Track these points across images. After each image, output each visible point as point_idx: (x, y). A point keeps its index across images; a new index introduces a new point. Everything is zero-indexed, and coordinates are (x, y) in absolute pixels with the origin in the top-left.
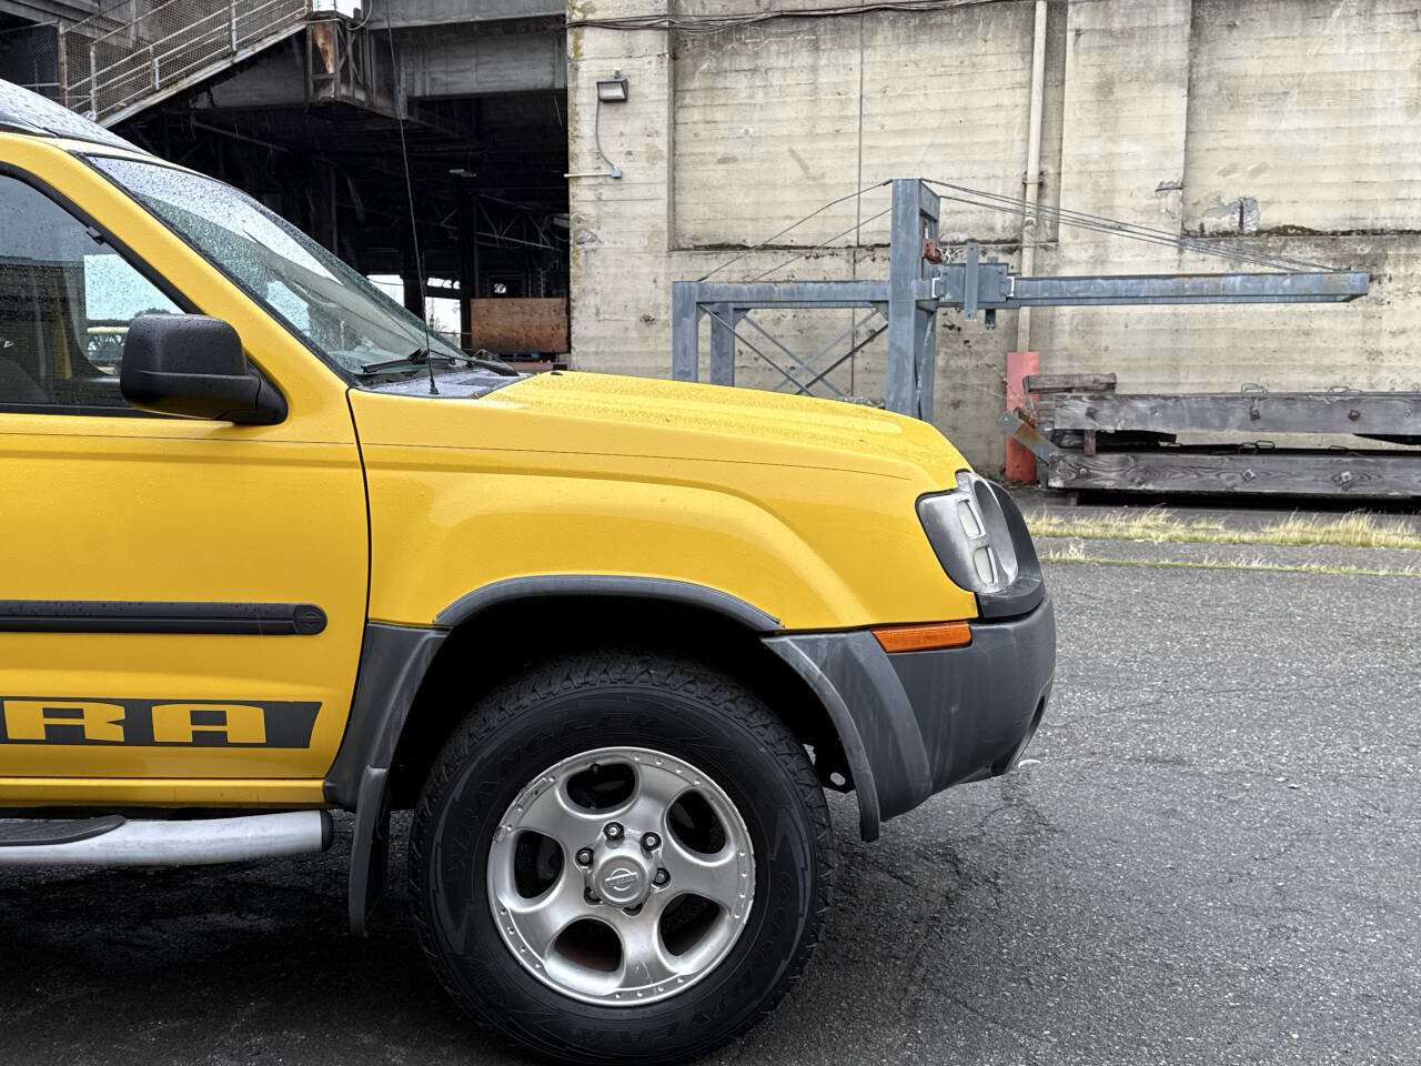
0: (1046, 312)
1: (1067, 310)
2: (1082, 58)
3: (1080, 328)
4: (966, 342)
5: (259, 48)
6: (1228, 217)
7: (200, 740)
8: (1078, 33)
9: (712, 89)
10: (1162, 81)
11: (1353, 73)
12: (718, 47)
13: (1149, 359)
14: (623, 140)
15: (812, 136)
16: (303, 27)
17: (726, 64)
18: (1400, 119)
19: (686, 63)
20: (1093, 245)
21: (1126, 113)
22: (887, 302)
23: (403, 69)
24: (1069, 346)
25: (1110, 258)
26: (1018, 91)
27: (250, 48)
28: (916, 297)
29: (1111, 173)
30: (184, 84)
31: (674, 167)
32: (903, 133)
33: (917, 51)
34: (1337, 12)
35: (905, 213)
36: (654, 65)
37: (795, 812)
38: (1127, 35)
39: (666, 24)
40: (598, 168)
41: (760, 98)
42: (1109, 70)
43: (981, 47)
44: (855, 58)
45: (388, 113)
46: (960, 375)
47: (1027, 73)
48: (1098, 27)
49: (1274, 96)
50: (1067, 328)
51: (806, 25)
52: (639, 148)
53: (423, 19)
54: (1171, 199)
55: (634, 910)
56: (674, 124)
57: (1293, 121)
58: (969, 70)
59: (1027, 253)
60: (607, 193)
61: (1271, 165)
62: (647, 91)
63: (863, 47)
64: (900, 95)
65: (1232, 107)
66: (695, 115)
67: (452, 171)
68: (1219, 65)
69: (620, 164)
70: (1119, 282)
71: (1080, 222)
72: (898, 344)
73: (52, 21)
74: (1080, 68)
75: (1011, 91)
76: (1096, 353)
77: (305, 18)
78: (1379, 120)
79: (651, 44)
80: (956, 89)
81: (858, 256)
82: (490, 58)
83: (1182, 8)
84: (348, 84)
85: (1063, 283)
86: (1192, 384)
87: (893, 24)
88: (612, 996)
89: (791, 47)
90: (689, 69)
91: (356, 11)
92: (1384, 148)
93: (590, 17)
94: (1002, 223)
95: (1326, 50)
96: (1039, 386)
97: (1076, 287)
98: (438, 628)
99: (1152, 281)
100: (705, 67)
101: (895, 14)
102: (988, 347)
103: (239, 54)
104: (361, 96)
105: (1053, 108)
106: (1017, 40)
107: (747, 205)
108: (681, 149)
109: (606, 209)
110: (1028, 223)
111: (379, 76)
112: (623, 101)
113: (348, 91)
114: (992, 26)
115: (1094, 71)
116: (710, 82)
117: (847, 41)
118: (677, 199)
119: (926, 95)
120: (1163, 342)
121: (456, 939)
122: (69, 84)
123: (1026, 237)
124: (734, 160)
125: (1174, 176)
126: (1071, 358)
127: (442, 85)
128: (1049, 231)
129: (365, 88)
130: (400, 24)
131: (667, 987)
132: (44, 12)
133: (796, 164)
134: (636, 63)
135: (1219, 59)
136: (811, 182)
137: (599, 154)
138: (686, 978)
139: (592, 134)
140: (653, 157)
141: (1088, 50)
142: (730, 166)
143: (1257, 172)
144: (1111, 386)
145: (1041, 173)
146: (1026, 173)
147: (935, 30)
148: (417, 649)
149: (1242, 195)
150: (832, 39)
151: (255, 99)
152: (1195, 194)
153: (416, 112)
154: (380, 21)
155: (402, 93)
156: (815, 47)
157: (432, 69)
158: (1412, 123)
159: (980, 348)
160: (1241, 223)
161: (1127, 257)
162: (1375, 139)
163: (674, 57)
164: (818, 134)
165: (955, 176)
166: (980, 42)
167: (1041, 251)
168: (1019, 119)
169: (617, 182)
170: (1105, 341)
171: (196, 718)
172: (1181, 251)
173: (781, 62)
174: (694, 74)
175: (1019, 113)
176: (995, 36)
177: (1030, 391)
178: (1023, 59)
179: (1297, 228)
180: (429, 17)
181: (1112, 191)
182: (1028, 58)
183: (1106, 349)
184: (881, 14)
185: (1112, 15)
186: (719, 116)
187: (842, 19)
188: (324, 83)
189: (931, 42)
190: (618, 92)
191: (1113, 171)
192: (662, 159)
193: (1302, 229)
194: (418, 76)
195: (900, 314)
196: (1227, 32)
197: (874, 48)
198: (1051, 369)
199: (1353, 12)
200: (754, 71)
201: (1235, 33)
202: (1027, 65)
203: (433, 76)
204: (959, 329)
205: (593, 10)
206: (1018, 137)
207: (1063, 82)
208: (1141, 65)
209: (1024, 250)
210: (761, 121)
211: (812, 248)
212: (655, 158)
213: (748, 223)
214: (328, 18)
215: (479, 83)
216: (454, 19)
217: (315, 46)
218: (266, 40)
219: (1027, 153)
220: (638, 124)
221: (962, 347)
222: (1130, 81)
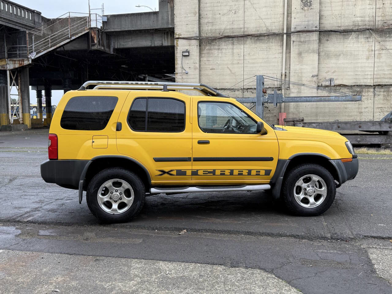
0: (287, 104)
1: (292, 103)
2: (294, 47)
3: (295, 107)
4: (269, 110)
5: (77, 36)
6: (327, 82)
7: (257, 175)
8: (293, 42)
9: (209, 53)
10: (313, 52)
11: (354, 51)
12: (210, 44)
13: (311, 114)
14: (188, 65)
15: (233, 64)
16: (88, 31)
17: (212, 48)
18: (365, 61)
19: (203, 47)
20: (298, 89)
21: (305, 60)
22: (256, 102)
23: (112, 41)
24: (293, 111)
25: (302, 92)
26: (280, 54)
27: (75, 37)
28: (262, 101)
29: (301, 73)
30: (58, 45)
31: (200, 71)
32: (253, 63)
33: (257, 45)
34: (351, 37)
35: (259, 83)
36: (195, 48)
37: (332, 183)
38: (304, 42)
39: (198, 38)
40: (182, 71)
41: (220, 55)
42: (301, 50)
43: (271, 44)
44: (242, 46)
45: (109, 52)
46: (268, 118)
47: (282, 50)
48: (298, 40)
49: (337, 56)
50: (292, 107)
51: (231, 39)
52: (192, 66)
53: (119, 29)
54: (315, 79)
55: (310, 196)
56: (200, 61)
57: (342, 62)
58: (269, 50)
59: (283, 91)
60: (184, 77)
61: (337, 71)
62: (194, 53)
63: (244, 44)
64: (253, 55)
65: (328, 58)
66: (205, 59)
67: (122, 66)
68: (325, 49)
69: (188, 70)
70: (307, 98)
71: (294, 84)
72: (258, 112)
73: (25, 30)
74: (294, 49)
75: (278, 54)
76: (299, 113)
77: (89, 29)
78: (360, 61)
79: (195, 43)
80: (266, 53)
81: (244, 91)
82: (135, 39)
83: (317, 36)
84: (100, 46)
85: (295, 98)
86: (321, 120)
87: (251, 39)
88: (309, 207)
89: (227, 44)
90: (203, 49)
91: (101, 27)
92: (361, 67)
93: (180, 37)
94: (277, 84)
95: (348, 45)
96: (287, 121)
97: (298, 99)
98: (289, 159)
99: (315, 98)
100: (207, 48)
101: (251, 37)
102: (274, 112)
103: (72, 38)
104: (103, 48)
105: (288, 58)
106: (279, 43)
107: (217, 79)
108: (202, 66)
109: (184, 80)
110: (283, 84)
111: (107, 43)
112: (188, 56)
113: (100, 47)
114: (274, 40)
115: (297, 50)
116: (208, 52)
117: (240, 43)
118: (201, 78)
119: (259, 55)
120: (314, 110)
121: (290, 199)
122: (29, 45)
123: (283, 87)
124: (214, 69)
125: (316, 73)
126: (293, 114)
127: (122, 45)
128: (287, 86)
129: (103, 46)
130: (113, 30)
131: (316, 206)
132: (22, 27)
133: (229, 70)
134: (191, 47)
135: (325, 47)
136: (232, 74)
137: (182, 68)
138: (318, 204)
139: (181, 63)
140: (195, 69)
141: (296, 45)
142: (213, 70)
143: (334, 72)
144: (303, 120)
145: (285, 73)
146: (282, 72)
147: (261, 40)
148: (286, 163)
149: (331, 77)
150: (237, 42)
151: (73, 48)
152: (320, 77)
153: (115, 52)
154: (107, 29)
155: (112, 47)
156: (233, 44)
157: (120, 41)
158: (368, 61)
159: (273, 112)
160: (330, 84)
161: (306, 91)
162: (359, 65)
163: (200, 46)
164: (234, 64)
165: (266, 73)
166: (271, 43)
167: (286, 90)
168: (280, 61)
169: (187, 74)
170: (301, 110)
171: (257, 172)
172: (317, 90)
173: (225, 47)
174: (204, 49)
175: (280, 59)
176: (274, 42)
177: (285, 121)
178: (281, 47)
179: (343, 85)
180: (121, 29)
181: (302, 77)
182: (282, 47)
183: (301, 112)
184: (248, 37)
185: (301, 38)
186: (210, 59)
187: (239, 38)
188: (94, 45)
189: (260, 43)
190: (187, 54)
191: (302, 72)
192: (197, 69)
193: (344, 85)
194: (116, 43)
195: (259, 105)
196: (326, 42)
197: (247, 44)
198: (289, 116)
199: (354, 37)
200: (219, 49)
201: (328, 42)
202: (282, 48)
203: (120, 43)
204: (268, 108)
205: (181, 35)
206: (280, 64)
207: (290, 52)
208: (308, 49)
209: (282, 90)
210: (220, 60)
211: (233, 89)
212: (196, 69)
213: (218, 83)
214: (95, 29)
215: (132, 45)
216: (127, 29)
217: (91, 36)
218: (79, 34)
219: (282, 68)
220: (192, 61)
221: (268, 112)
222: (305, 52)
